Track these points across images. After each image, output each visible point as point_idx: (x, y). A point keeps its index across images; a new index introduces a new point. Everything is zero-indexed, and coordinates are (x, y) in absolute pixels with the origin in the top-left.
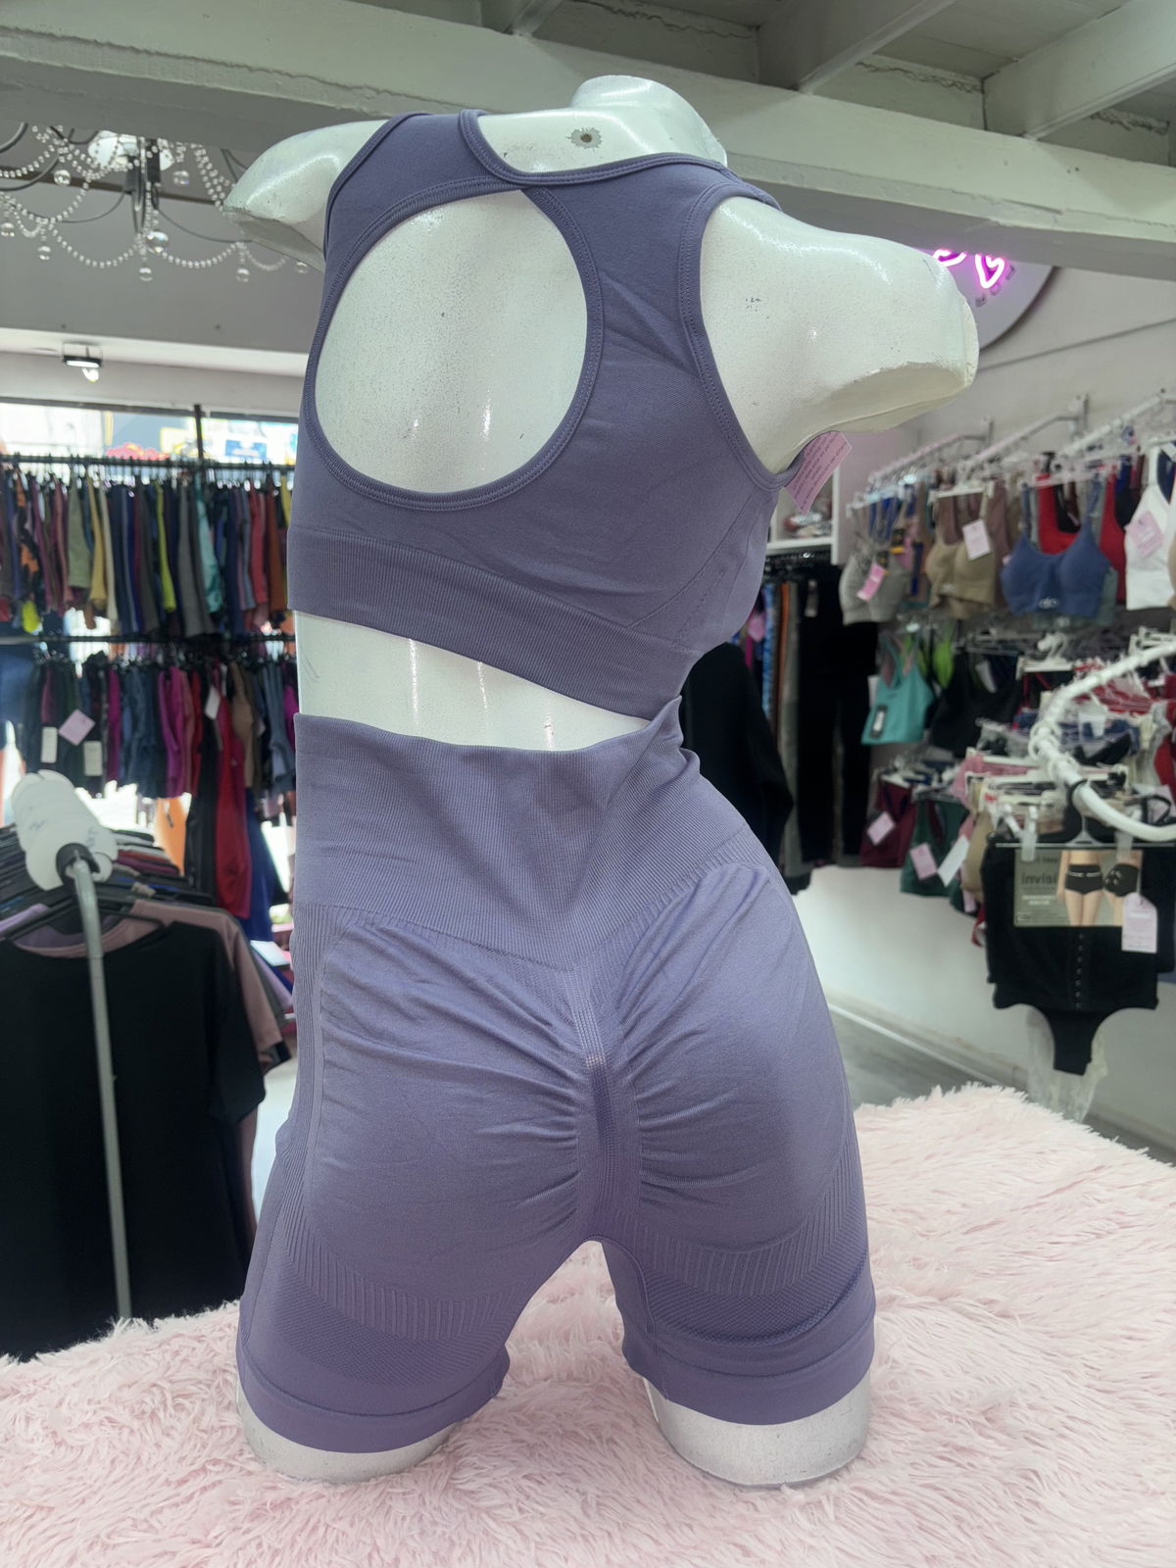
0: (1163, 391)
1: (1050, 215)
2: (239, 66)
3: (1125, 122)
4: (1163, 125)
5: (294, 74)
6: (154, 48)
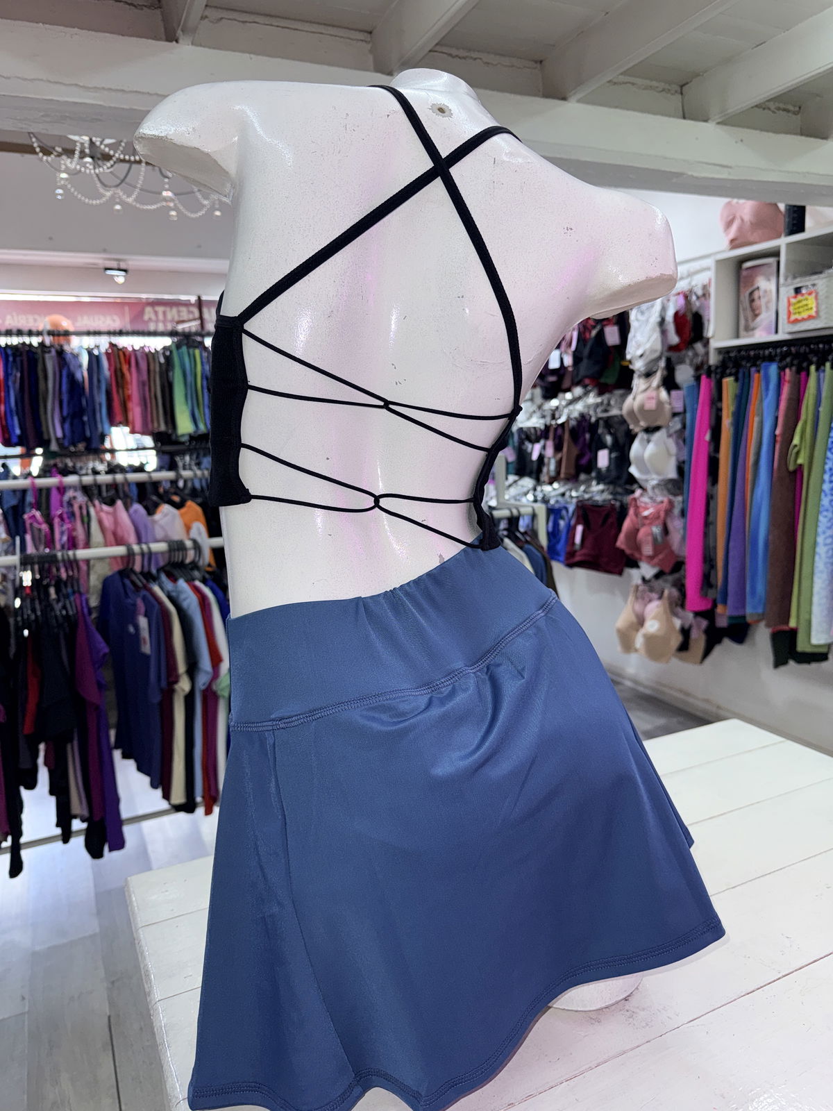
1: (726, 170)
3: (773, 108)
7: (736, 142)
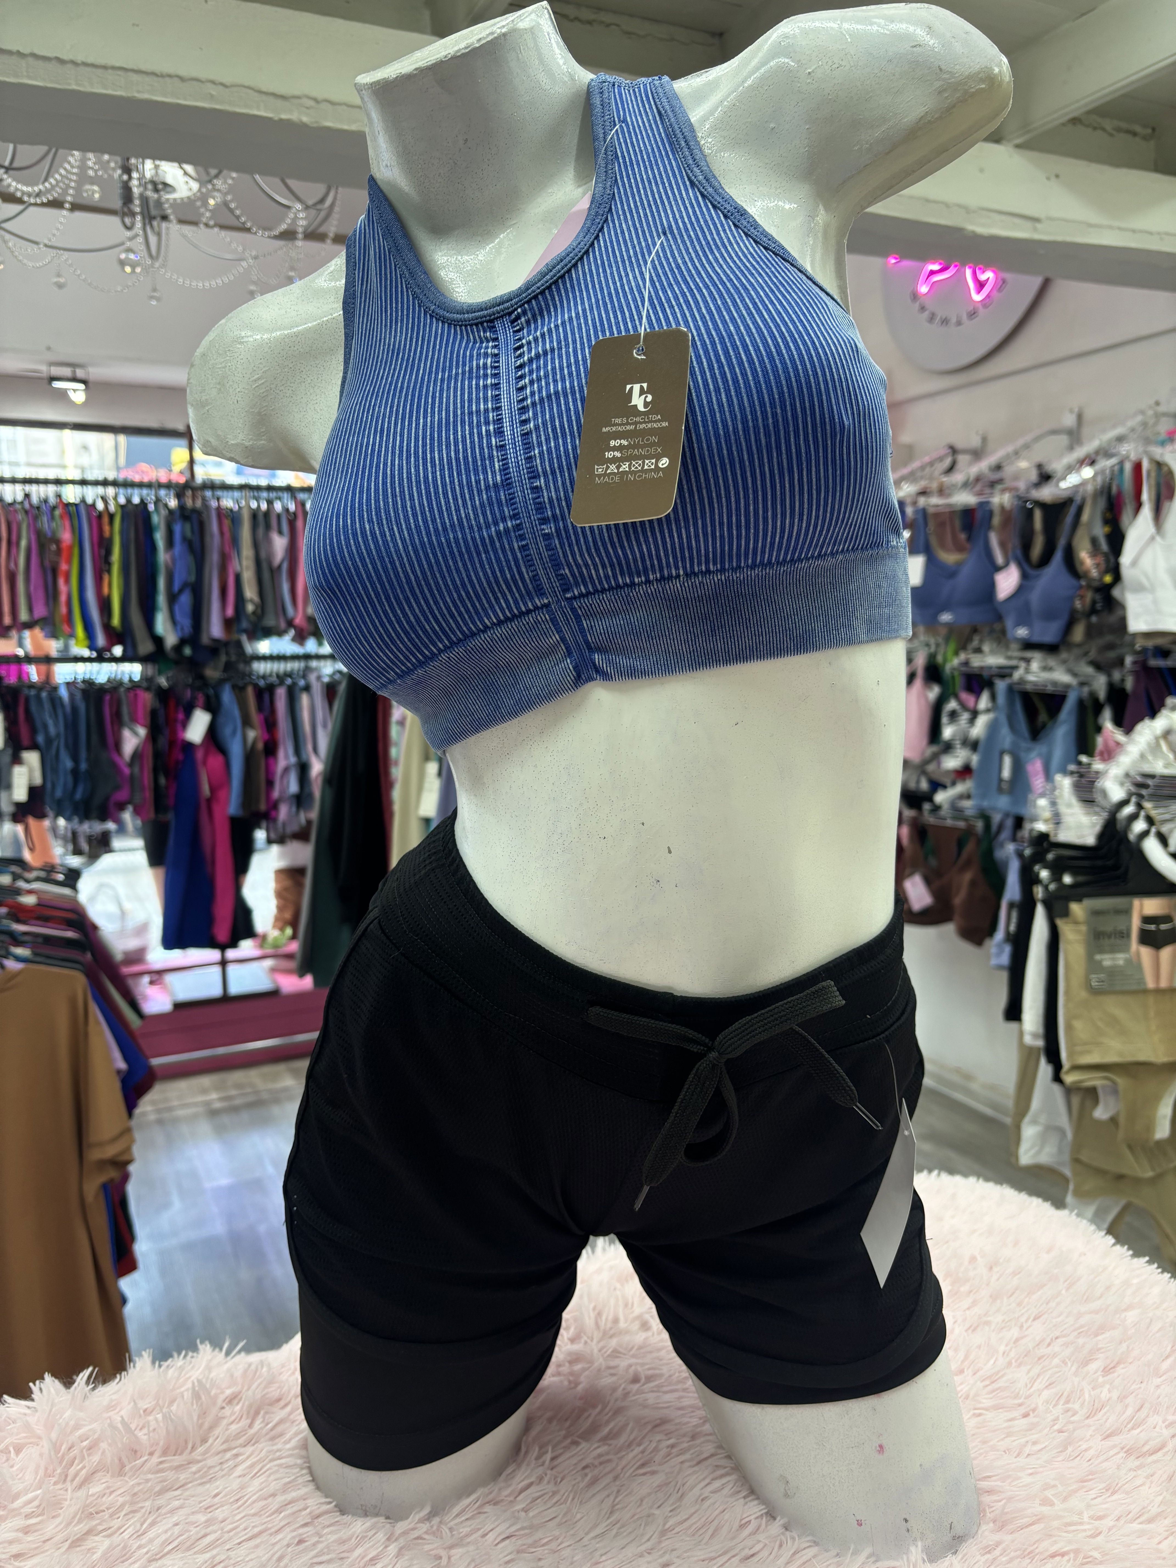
0: (1157, 404)
1: (1029, 224)
2: (170, 76)
3: (1109, 128)
4: (1149, 131)
5: (228, 84)
6: (80, 58)
7: (1048, 179)
